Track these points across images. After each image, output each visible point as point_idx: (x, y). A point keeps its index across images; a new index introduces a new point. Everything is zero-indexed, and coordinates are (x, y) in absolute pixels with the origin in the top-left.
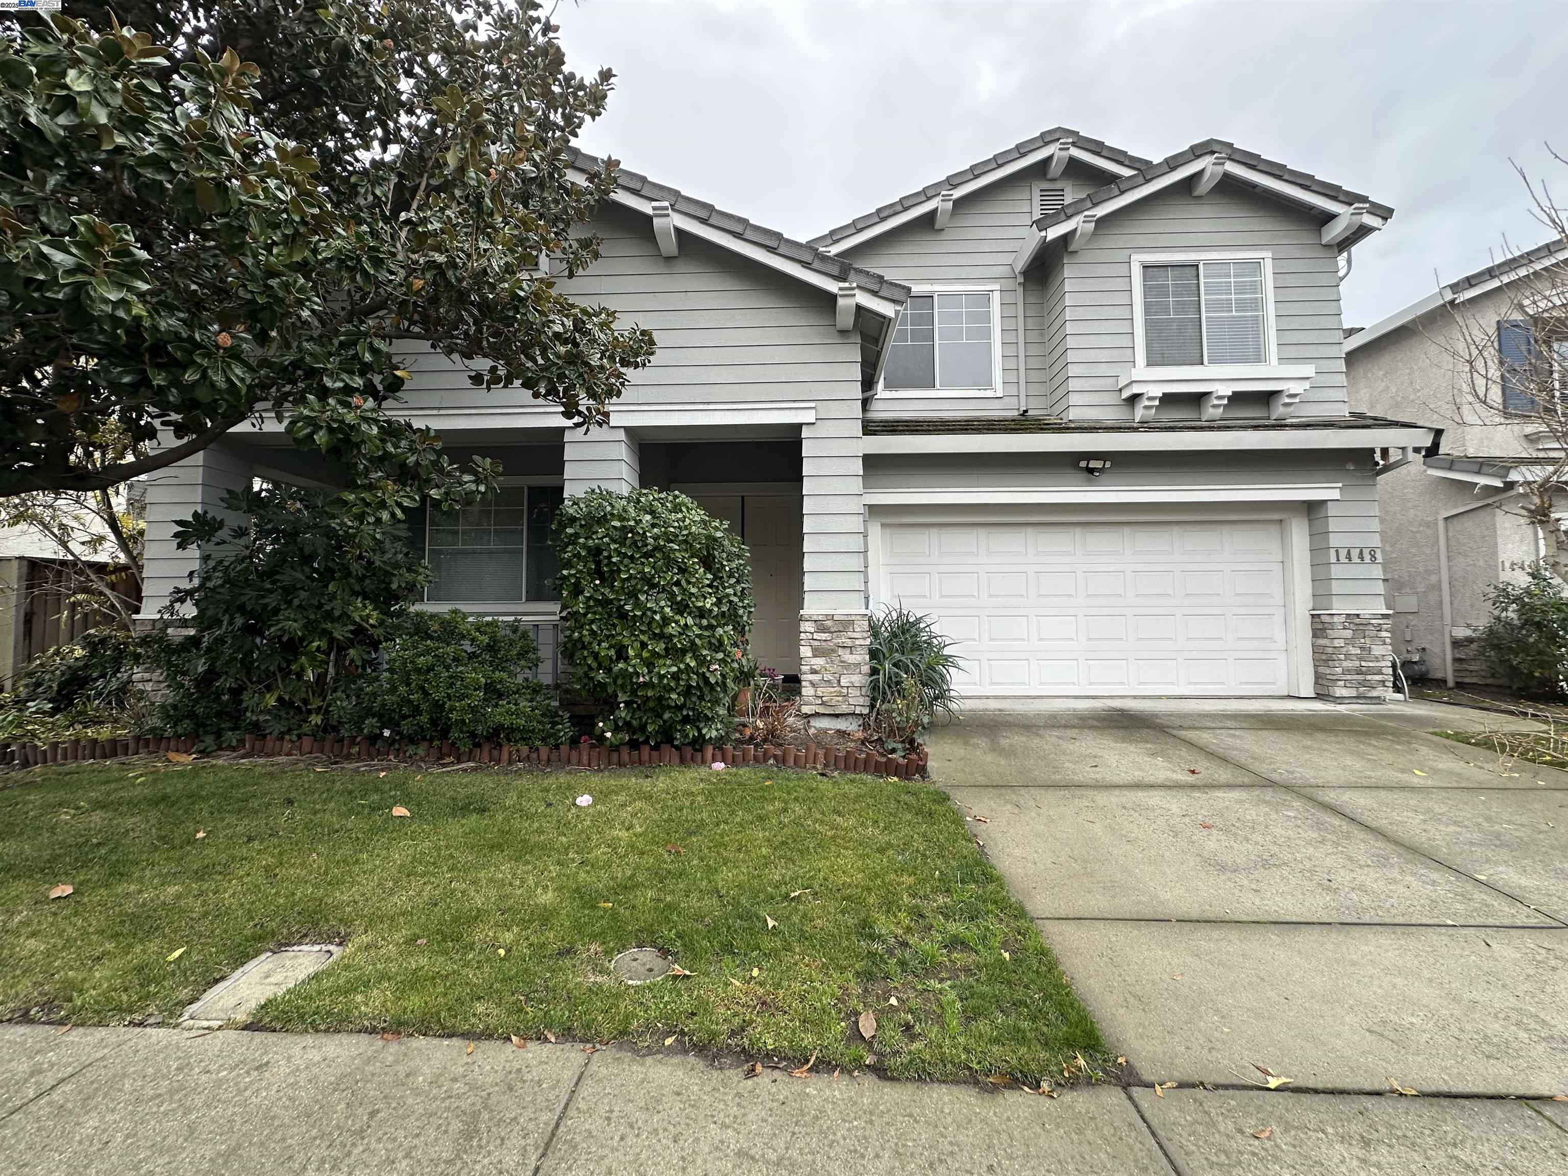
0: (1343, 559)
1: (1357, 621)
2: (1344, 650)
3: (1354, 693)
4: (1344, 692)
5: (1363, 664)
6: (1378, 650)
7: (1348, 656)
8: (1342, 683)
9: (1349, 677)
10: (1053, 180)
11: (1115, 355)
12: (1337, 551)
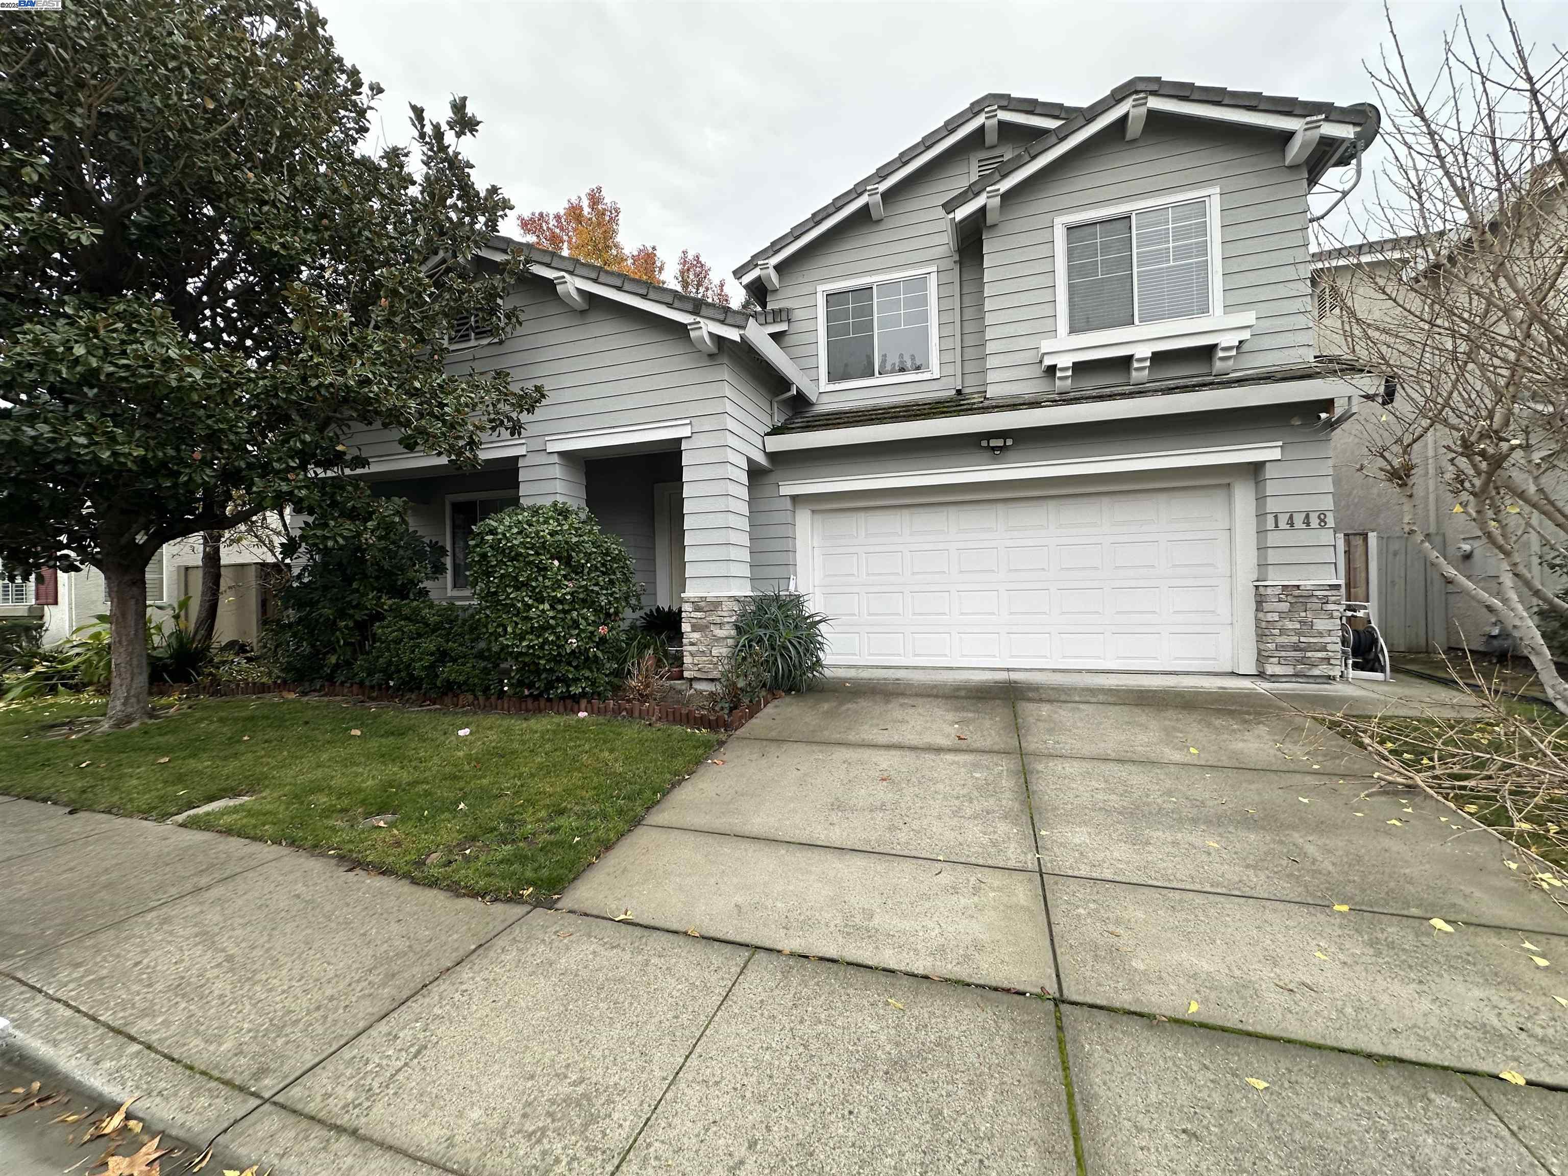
0: (1283, 524)
1: (1297, 593)
2: (1279, 625)
3: (1290, 670)
4: (1279, 670)
5: (1302, 639)
6: (1321, 625)
7: (1283, 632)
8: (1275, 660)
9: (1283, 654)
10: (992, 147)
11: (1038, 326)
12: (1276, 517)
